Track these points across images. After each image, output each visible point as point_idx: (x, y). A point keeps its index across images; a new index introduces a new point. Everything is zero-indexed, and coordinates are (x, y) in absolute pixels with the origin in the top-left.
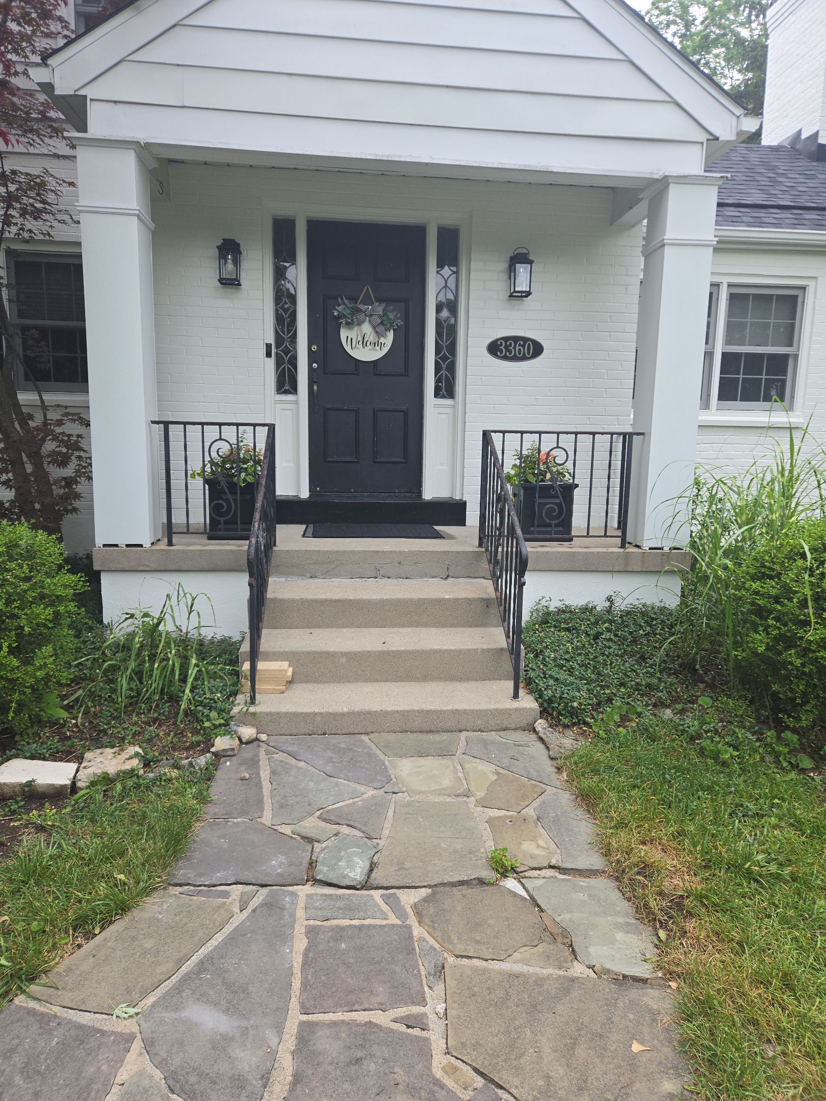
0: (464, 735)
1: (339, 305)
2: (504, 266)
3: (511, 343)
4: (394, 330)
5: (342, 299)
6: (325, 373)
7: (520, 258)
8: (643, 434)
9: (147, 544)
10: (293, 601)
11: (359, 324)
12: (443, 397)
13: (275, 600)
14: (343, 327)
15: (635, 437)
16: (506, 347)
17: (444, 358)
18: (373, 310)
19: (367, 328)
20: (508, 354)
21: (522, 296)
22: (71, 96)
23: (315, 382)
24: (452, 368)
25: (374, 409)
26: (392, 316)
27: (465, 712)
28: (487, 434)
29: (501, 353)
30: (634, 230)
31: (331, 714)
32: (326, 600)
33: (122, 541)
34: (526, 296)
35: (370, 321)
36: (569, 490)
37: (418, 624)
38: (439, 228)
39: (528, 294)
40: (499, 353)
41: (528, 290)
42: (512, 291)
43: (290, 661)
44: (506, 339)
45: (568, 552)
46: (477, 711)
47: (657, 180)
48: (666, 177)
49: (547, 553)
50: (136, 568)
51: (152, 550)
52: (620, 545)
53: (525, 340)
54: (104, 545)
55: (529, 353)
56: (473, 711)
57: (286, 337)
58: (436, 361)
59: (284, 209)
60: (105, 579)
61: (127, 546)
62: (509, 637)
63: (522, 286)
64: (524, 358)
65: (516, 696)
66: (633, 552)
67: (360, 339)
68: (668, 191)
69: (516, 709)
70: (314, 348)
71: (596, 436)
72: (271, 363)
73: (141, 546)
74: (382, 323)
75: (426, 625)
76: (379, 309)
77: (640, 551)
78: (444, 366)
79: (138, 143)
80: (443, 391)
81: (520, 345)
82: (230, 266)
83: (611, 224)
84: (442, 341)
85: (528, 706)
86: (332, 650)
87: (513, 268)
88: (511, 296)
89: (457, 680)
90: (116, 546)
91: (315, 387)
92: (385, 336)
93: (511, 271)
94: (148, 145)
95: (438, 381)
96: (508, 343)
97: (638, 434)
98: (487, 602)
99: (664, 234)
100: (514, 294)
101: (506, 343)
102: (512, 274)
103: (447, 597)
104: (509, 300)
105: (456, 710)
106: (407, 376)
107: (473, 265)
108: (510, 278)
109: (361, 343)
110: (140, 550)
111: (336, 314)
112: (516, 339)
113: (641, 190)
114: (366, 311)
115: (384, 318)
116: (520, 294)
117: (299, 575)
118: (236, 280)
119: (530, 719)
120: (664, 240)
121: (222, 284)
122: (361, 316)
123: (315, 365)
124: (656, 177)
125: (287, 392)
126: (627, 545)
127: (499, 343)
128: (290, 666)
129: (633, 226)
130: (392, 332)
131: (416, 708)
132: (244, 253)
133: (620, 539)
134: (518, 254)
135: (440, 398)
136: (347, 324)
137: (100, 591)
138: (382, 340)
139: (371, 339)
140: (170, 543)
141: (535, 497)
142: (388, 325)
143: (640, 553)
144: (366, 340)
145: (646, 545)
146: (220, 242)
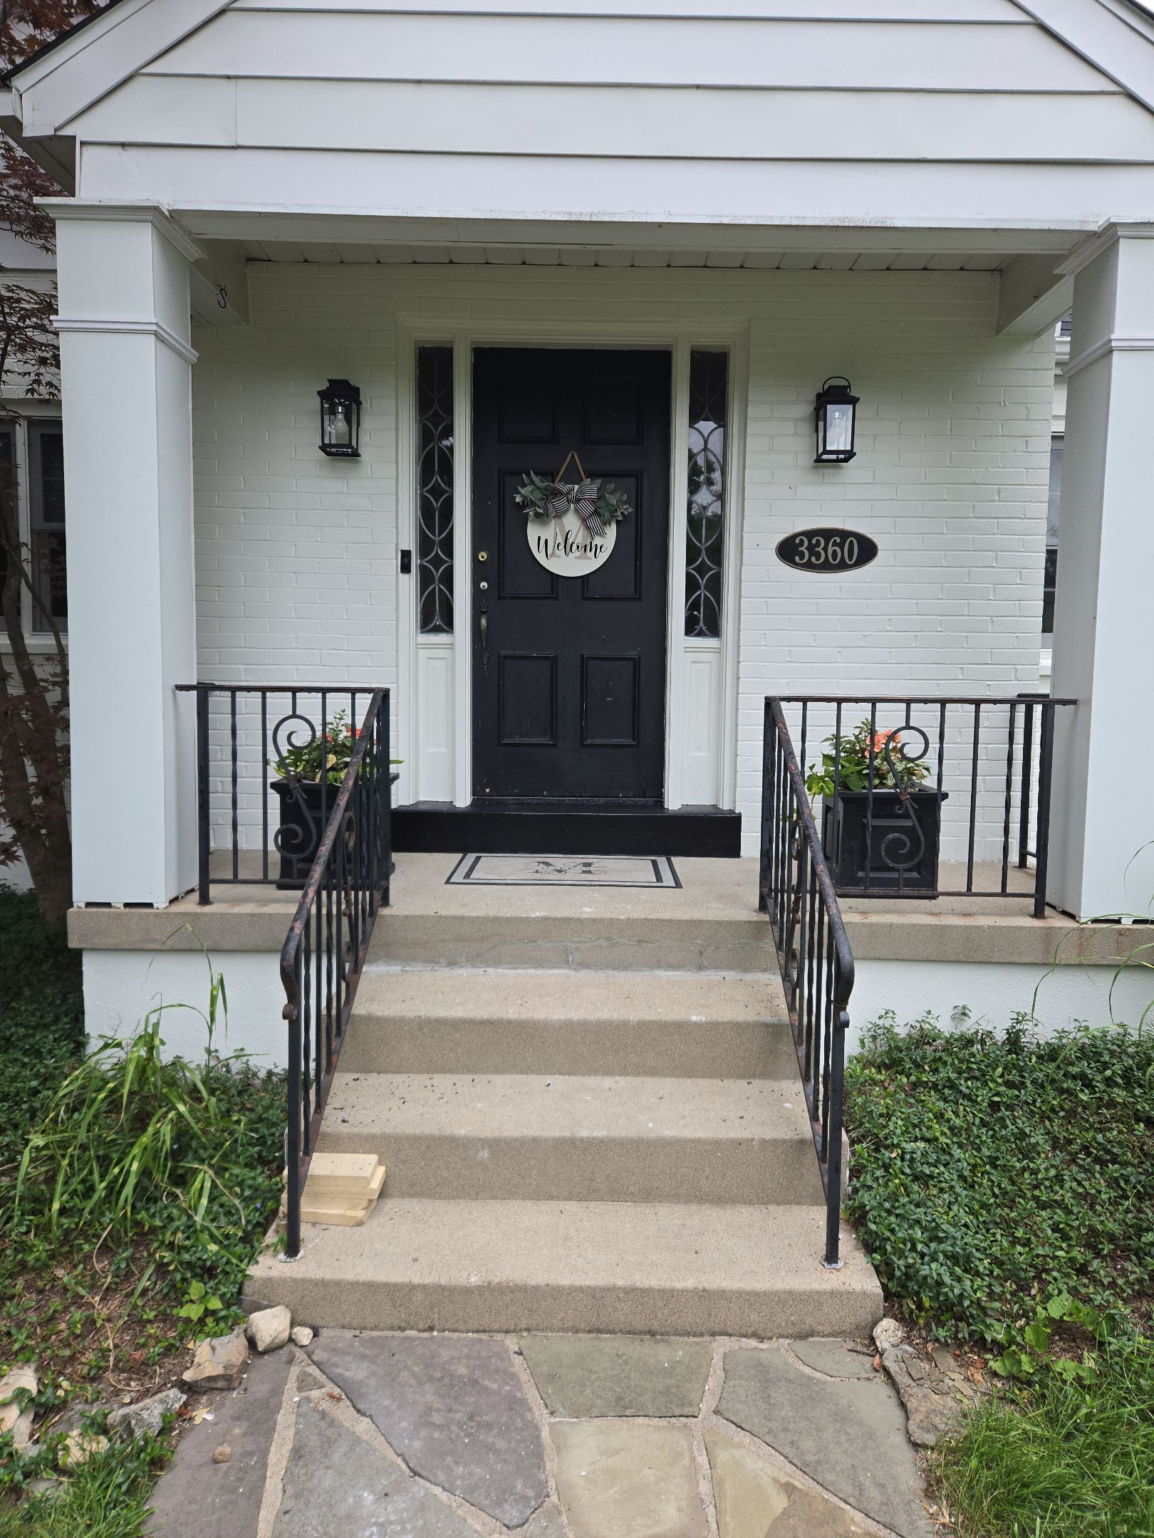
0: (721, 1346)
1: (524, 486)
2: (806, 410)
3: (818, 541)
4: (618, 523)
5: (528, 474)
6: (500, 598)
7: (837, 394)
8: (1074, 702)
9: (161, 903)
10: (402, 1021)
11: (559, 516)
12: (700, 634)
13: (369, 1019)
14: (532, 521)
15: (1058, 708)
16: (811, 548)
17: (702, 570)
18: (581, 491)
19: (571, 522)
20: (813, 559)
21: (838, 461)
22: (50, 138)
23: (484, 613)
24: (716, 585)
25: (582, 656)
26: (613, 500)
27: (723, 1294)
28: (774, 705)
29: (802, 558)
30: (1038, 340)
31: (443, 1288)
32: (463, 1022)
33: (118, 898)
34: (846, 460)
35: (576, 510)
36: (930, 803)
37: (639, 1071)
38: (693, 353)
39: (849, 455)
40: (797, 559)
41: (849, 448)
42: (821, 450)
43: (380, 1154)
44: (810, 534)
45: (932, 926)
46: (749, 1293)
47: (1095, 233)
48: (1112, 227)
49: (891, 926)
50: (140, 945)
51: (168, 914)
52: (1033, 912)
53: (844, 534)
54: (89, 905)
55: (850, 558)
56: (740, 1294)
57: (437, 539)
58: (688, 574)
59: (434, 329)
60: (90, 966)
61: (127, 905)
62: (817, 1120)
63: (838, 439)
64: (843, 566)
65: (831, 1255)
66: (1061, 928)
67: (560, 540)
68: (1117, 254)
69: (833, 1294)
70: (483, 556)
71: (983, 706)
72: (410, 583)
73: (150, 905)
74: (596, 513)
75: (653, 1072)
76: (591, 488)
77: (1075, 925)
78: (702, 582)
79: (156, 209)
80: (701, 624)
81: (835, 544)
82: (341, 424)
83: (998, 333)
84: (700, 541)
85: (858, 1287)
86: (462, 1132)
87: (822, 412)
88: (816, 461)
89: (711, 1202)
90: (108, 905)
91: (484, 622)
92: (602, 534)
93: (819, 417)
94: (176, 217)
95: (692, 607)
96: (814, 541)
97: (1064, 702)
98: (774, 1030)
99: (1112, 331)
100: (825, 457)
101: (810, 541)
102: (821, 424)
103: (694, 1018)
104: (815, 468)
105: (704, 1290)
106: (639, 599)
107: (751, 412)
108: (817, 431)
109: (562, 547)
110: (148, 915)
111: (518, 499)
112: (828, 534)
113: (1058, 259)
114: (569, 493)
115: (600, 504)
116: (834, 457)
117: (425, 961)
118: (350, 446)
119: (864, 1316)
120: (1110, 341)
121: (328, 454)
122: (560, 503)
123: (484, 585)
124: (1093, 227)
125: (437, 630)
126: (1048, 911)
127: (797, 541)
128: (380, 1163)
129: (1038, 334)
130: (614, 526)
131: (620, 1283)
132: (366, 404)
133: (1032, 901)
134: (830, 387)
135: (697, 635)
136: (537, 515)
137: (81, 984)
138: (598, 541)
139: (579, 540)
140: (205, 900)
141: (866, 817)
142: (607, 515)
143: (1078, 929)
144: (570, 542)
145: (1086, 913)
146: (324, 386)
